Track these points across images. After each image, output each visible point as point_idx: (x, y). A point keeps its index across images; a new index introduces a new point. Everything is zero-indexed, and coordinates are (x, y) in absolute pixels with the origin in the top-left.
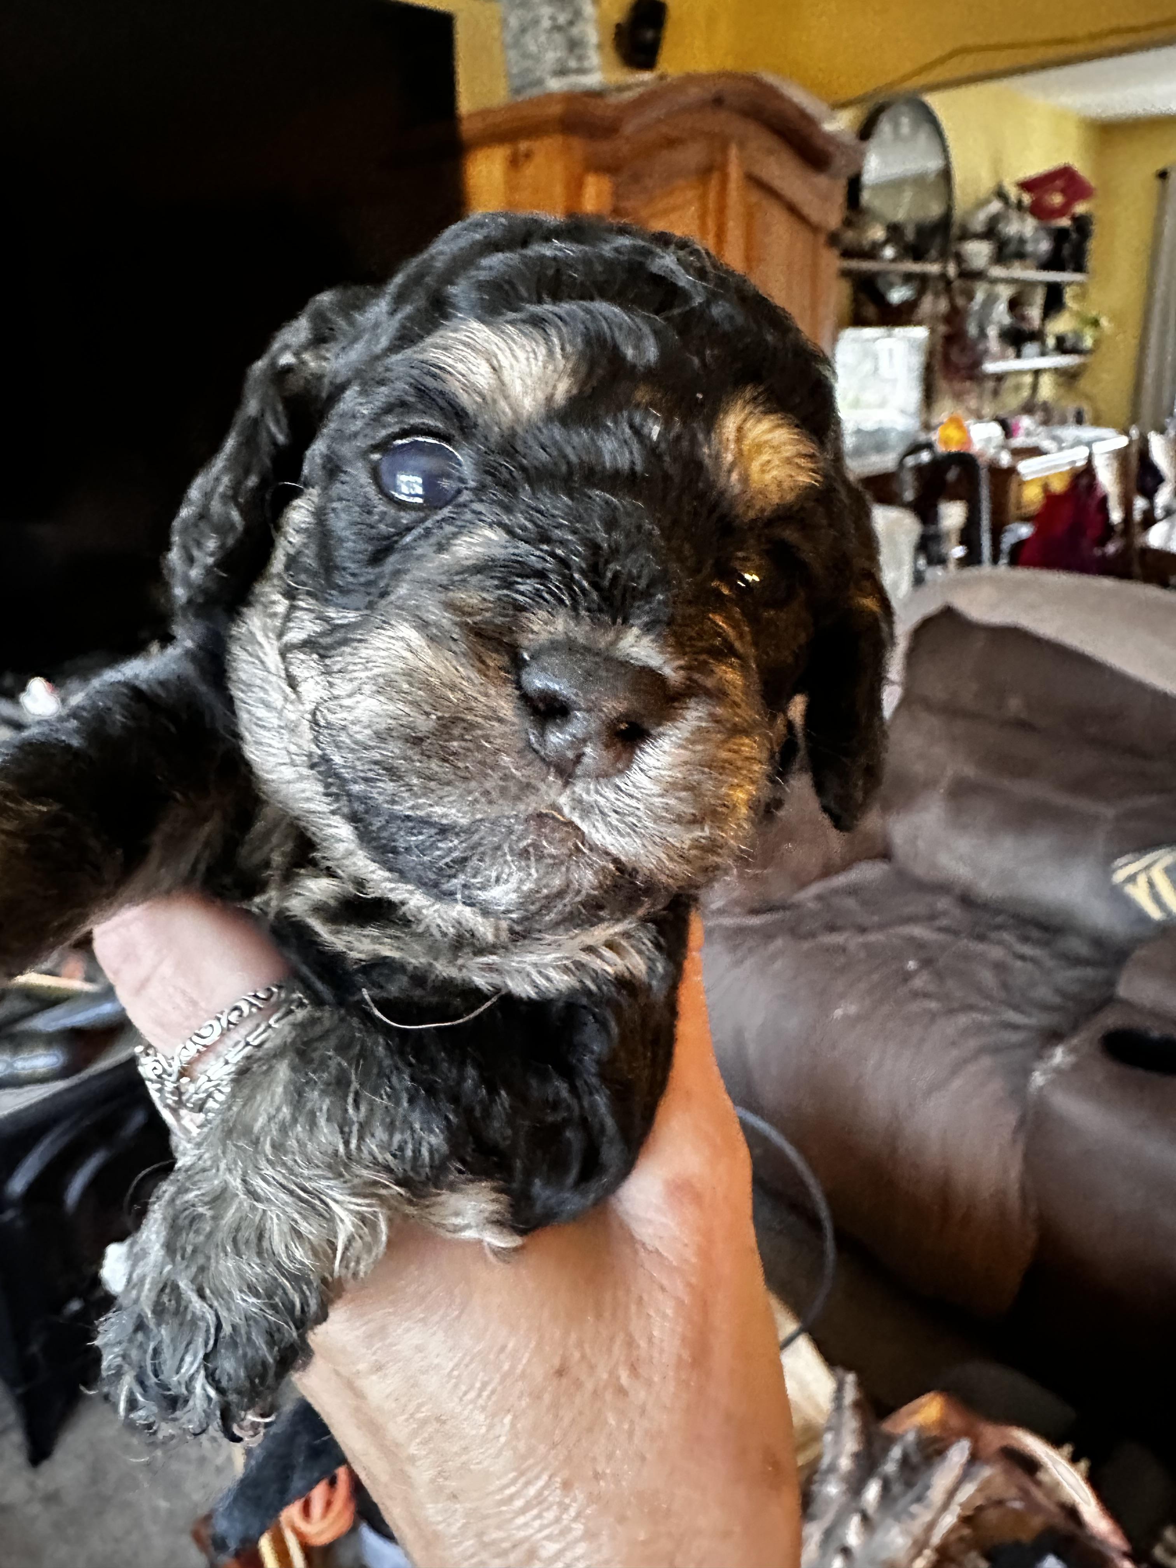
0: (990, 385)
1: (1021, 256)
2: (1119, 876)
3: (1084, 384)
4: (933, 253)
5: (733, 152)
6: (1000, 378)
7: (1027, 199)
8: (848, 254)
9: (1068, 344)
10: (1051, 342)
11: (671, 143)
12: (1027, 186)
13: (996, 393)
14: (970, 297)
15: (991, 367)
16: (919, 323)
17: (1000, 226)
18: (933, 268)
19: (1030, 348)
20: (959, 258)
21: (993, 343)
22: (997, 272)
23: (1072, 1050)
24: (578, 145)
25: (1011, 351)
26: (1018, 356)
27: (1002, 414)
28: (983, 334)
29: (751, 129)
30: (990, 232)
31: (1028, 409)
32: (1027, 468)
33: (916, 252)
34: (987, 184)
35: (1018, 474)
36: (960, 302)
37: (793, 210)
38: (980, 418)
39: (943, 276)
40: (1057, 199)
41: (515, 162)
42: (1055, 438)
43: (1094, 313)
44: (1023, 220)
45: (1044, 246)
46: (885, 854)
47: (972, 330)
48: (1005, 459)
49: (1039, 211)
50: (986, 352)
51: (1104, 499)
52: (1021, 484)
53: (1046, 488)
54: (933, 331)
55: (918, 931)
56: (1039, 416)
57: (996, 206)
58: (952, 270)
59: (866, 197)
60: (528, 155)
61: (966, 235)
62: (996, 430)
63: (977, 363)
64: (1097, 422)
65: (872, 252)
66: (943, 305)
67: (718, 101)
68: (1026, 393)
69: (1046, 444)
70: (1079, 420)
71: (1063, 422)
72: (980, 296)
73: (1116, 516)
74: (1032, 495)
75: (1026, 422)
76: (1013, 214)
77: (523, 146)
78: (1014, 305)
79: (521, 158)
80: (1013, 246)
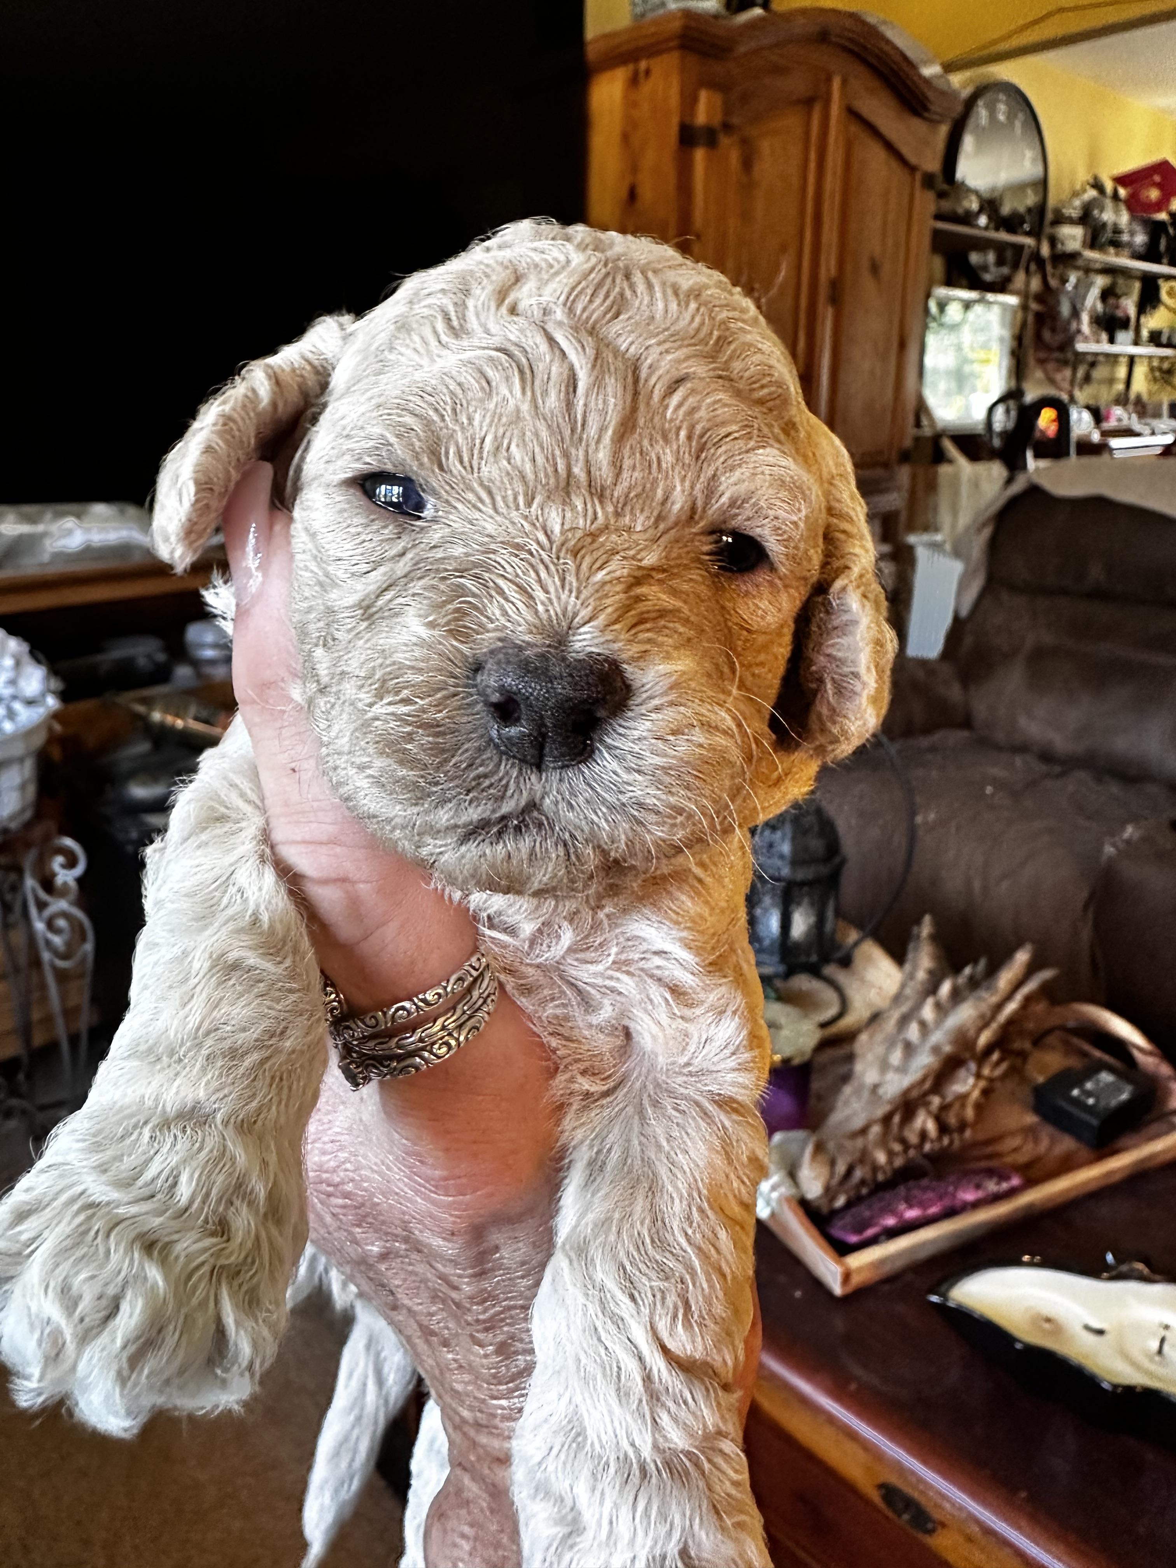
0: (1082, 370)
1: (1116, 244)
4: (1026, 228)
5: (836, 85)
6: (1093, 361)
7: (1122, 192)
8: (940, 217)
9: (1164, 339)
10: (1145, 333)
12: (1121, 180)
13: (1088, 380)
14: (1064, 281)
15: (1083, 346)
16: (1011, 292)
17: (1096, 212)
18: (1025, 241)
19: (1124, 337)
20: (1053, 241)
21: (1086, 327)
22: (1091, 256)
23: (1143, 828)
24: (695, 62)
25: (1104, 336)
26: (1111, 339)
27: (1093, 403)
28: (1076, 314)
30: (1086, 218)
31: (1122, 400)
32: (1116, 444)
33: (1009, 226)
34: (1083, 176)
35: (1109, 448)
36: (1053, 283)
37: (890, 147)
39: (1037, 256)
40: (1154, 194)
41: (634, 81)
42: (1149, 426)
44: (1117, 210)
45: (1140, 239)
47: (1065, 309)
48: (1096, 438)
49: (1134, 205)
50: (1079, 331)
54: (1025, 302)
56: (1132, 407)
57: (1092, 193)
58: (1045, 250)
59: (961, 172)
60: (648, 72)
61: (1060, 219)
62: (1089, 417)
63: (1068, 343)
65: (967, 219)
66: (1036, 284)
67: (823, 37)
69: (1138, 428)
71: (1157, 415)
72: (1073, 279)
75: (1118, 411)
76: (1109, 203)
77: (643, 65)
78: (1107, 294)
79: (642, 75)
80: (1108, 234)
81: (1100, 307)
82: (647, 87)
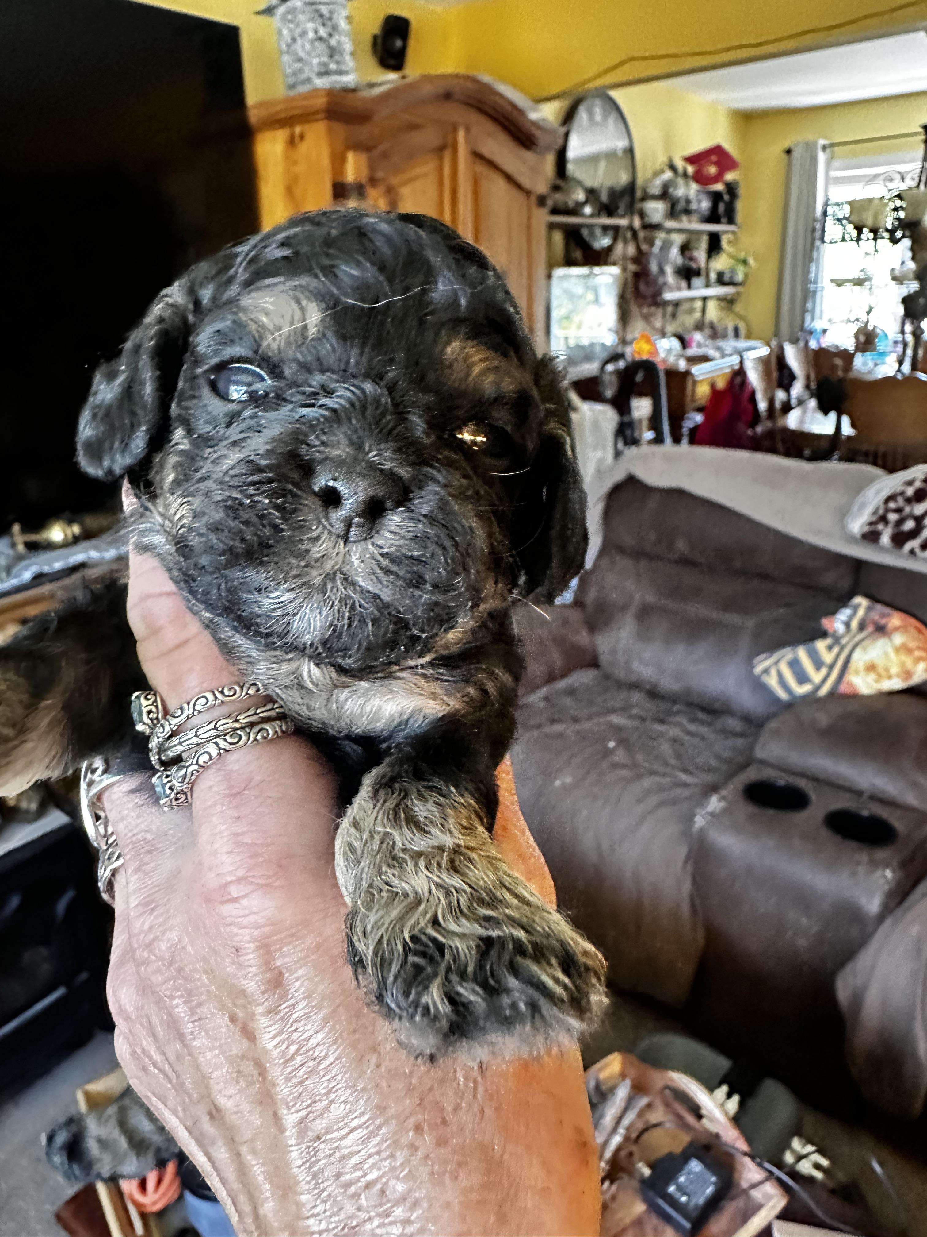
0: (670, 309)
1: (687, 212)
2: (758, 670)
3: (738, 307)
4: (621, 211)
5: (461, 135)
6: (677, 304)
7: (690, 169)
8: (555, 211)
9: (726, 278)
10: (713, 276)
11: (413, 127)
12: (691, 160)
13: (674, 316)
14: (651, 243)
15: (668, 296)
16: (614, 264)
17: (671, 190)
18: (623, 222)
19: (697, 282)
20: (642, 215)
21: (670, 278)
22: (670, 224)
23: (723, 798)
24: (340, 128)
25: (684, 284)
26: (689, 287)
27: (680, 330)
28: (662, 271)
29: (474, 117)
30: (664, 195)
31: (699, 326)
32: (698, 370)
33: (609, 210)
34: (661, 159)
35: (692, 375)
36: (644, 247)
37: (509, 178)
38: (663, 335)
39: (631, 228)
40: (712, 170)
41: (292, 142)
42: (719, 349)
43: (742, 255)
44: (687, 185)
45: (706, 205)
46: (594, 663)
47: (654, 267)
48: (682, 365)
49: (700, 178)
50: (665, 284)
51: (753, 393)
52: (695, 383)
53: (713, 386)
54: (624, 269)
55: (617, 719)
56: (707, 331)
57: (668, 175)
58: (637, 223)
59: (570, 168)
60: (302, 137)
61: (646, 197)
62: (675, 343)
63: (658, 293)
64: (749, 337)
65: (575, 211)
66: (631, 250)
67: (448, 96)
68: (698, 315)
69: (712, 353)
70: (737, 334)
71: (724, 336)
72: (658, 243)
73: (762, 405)
74: (703, 391)
75: (698, 337)
76: (680, 181)
77: (298, 130)
78: (685, 249)
79: (297, 139)
80: (682, 205)
81: (679, 260)
82: (303, 148)
